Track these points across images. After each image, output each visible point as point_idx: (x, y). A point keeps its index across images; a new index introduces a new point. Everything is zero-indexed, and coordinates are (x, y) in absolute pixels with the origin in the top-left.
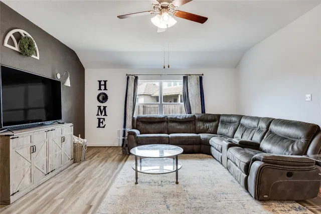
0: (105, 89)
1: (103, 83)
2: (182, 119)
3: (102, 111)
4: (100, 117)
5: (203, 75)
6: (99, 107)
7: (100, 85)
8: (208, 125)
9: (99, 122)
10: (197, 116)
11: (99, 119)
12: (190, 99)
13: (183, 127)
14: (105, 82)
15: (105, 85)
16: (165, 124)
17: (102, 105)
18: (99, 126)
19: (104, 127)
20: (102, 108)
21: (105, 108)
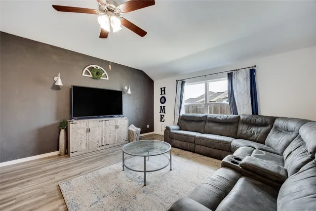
0: (164, 94)
1: (163, 89)
2: (223, 119)
3: (163, 109)
4: (161, 114)
5: (255, 66)
6: (161, 107)
7: (162, 91)
8: (254, 129)
9: (161, 118)
10: (242, 117)
11: (161, 115)
12: (236, 98)
13: (220, 128)
14: (164, 88)
15: (164, 91)
16: (203, 123)
17: (163, 105)
18: (161, 121)
19: (164, 121)
20: (163, 108)
21: (164, 107)
